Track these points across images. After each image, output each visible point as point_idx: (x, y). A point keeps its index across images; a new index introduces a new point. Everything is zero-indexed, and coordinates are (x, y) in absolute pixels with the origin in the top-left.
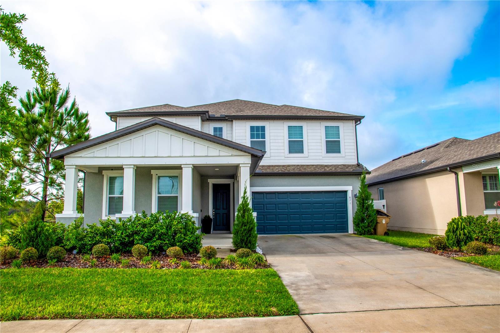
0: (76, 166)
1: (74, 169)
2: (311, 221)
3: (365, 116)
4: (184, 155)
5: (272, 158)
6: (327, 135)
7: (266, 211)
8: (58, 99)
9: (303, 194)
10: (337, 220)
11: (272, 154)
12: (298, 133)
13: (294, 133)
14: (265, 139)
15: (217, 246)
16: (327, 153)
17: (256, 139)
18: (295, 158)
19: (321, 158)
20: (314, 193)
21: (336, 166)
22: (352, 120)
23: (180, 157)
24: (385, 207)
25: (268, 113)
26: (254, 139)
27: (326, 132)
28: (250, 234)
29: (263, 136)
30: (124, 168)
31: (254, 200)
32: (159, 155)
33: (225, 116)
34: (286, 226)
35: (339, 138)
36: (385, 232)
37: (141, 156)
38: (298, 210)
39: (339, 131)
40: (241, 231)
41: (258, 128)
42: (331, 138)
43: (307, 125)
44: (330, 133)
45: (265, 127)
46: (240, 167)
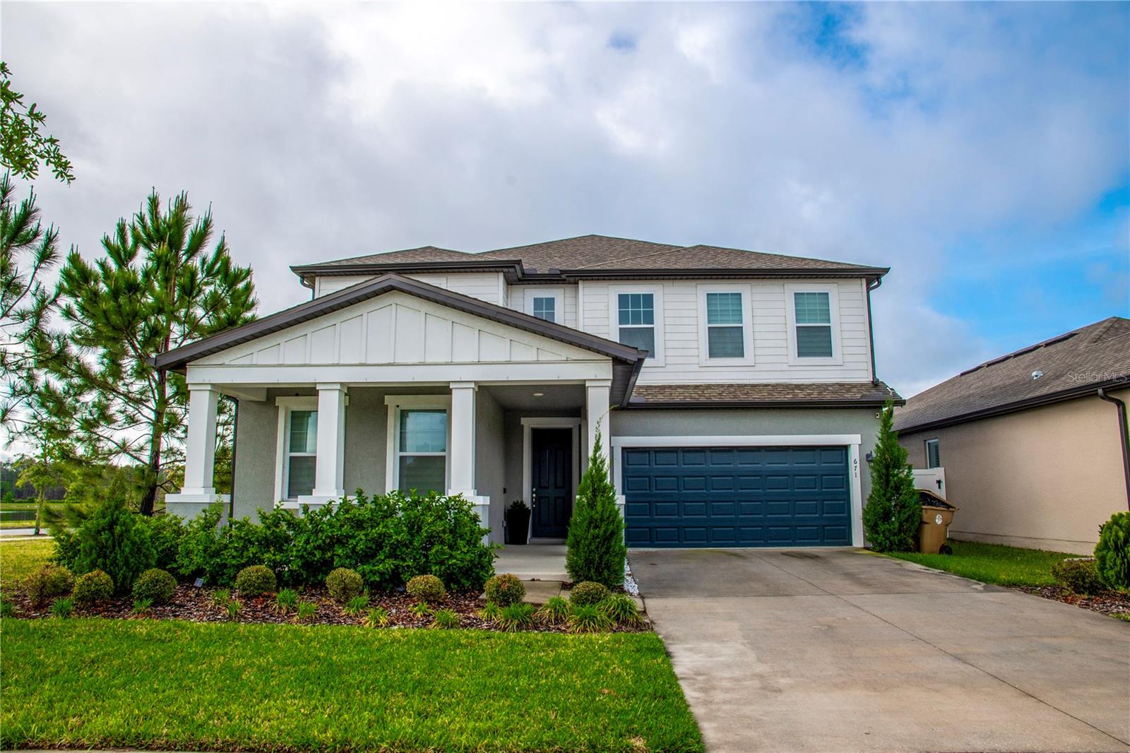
0: (212, 385)
1: (208, 392)
2: (761, 516)
3: (889, 268)
4: (456, 360)
5: (669, 368)
6: (799, 315)
7: (655, 492)
8: (187, 239)
9: (742, 454)
10: (825, 515)
11: (669, 360)
12: (730, 309)
13: (720, 310)
14: (653, 323)
15: (532, 573)
16: (799, 356)
17: (632, 324)
18: (724, 369)
19: (785, 367)
20: (768, 451)
21: (823, 387)
22: (860, 277)
23: (447, 364)
24: (943, 485)
25: (660, 264)
26: (628, 323)
27: (796, 307)
28: (608, 548)
29: (649, 318)
30: (318, 390)
31: (626, 466)
32: (397, 361)
33: (559, 273)
34: (703, 527)
35: (829, 321)
37: (358, 362)
38: (730, 491)
39: (828, 304)
40: (586, 538)
41: (636, 297)
42: (810, 321)
43: (753, 292)
44: (806, 308)
45: (652, 295)
46: (587, 388)
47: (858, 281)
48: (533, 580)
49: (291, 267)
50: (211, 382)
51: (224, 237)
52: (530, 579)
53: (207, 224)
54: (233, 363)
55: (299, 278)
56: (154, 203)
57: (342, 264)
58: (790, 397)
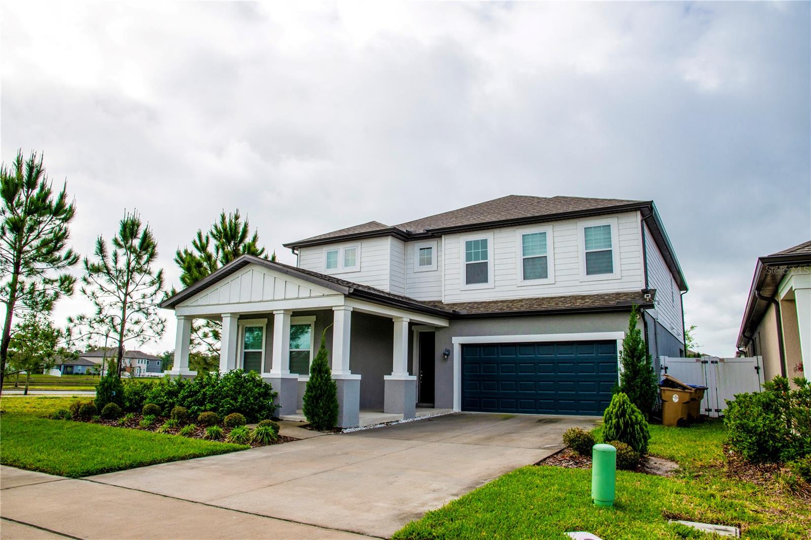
2: (553, 392)
3: (654, 201)
5: (497, 289)
6: (588, 244)
7: (483, 374)
8: (240, 234)
9: (541, 348)
10: (600, 393)
11: (497, 284)
12: (539, 244)
14: (487, 259)
16: (587, 274)
17: (474, 261)
18: (534, 287)
19: (577, 283)
22: (636, 210)
23: (271, 301)
26: (472, 261)
27: (585, 238)
29: (485, 255)
30: (222, 317)
31: (465, 356)
32: (252, 300)
33: (426, 232)
34: (513, 399)
35: (610, 246)
36: (678, 419)
38: (532, 374)
39: (610, 233)
41: (476, 242)
42: (596, 247)
43: (554, 229)
44: (593, 238)
45: (487, 240)
46: (333, 311)
47: (634, 214)
49: (283, 245)
50: (184, 315)
53: (246, 226)
55: (291, 250)
56: (223, 218)
57: (310, 240)
58: (568, 306)
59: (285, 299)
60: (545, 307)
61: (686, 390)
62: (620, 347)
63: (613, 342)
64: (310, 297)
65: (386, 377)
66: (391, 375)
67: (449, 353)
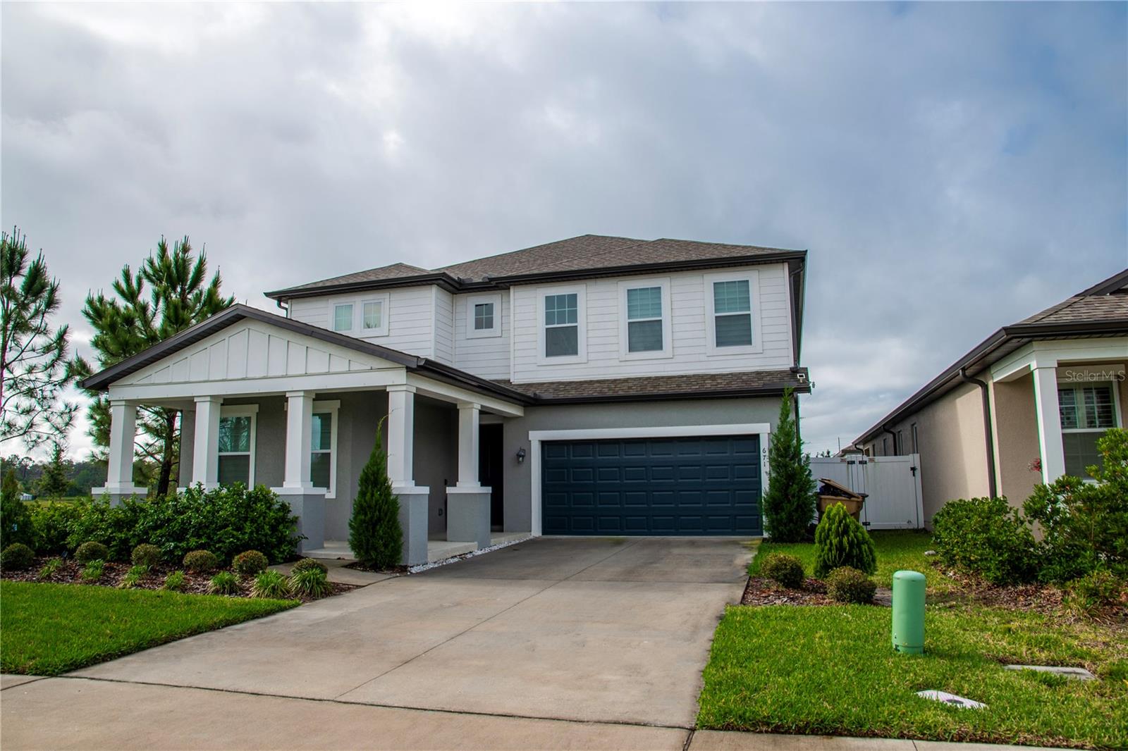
0: (126, 401)
1: (123, 407)
2: (672, 506)
3: (806, 251)
5: (591, 364)
6: (718, 305)
7: (572, 482)
8: (191, 276)
9: (655, 445)
10: (736, 505)
11: (592, 356)
12: (650, 303)
13: (640, 305)
14: (576, 322)
15: (339, 553)
16: (717, 346)
17: (558, 324)
18: (650, 362)
19: (703, 358)
20: (680, 441)
22: (780, 262)
23: (283, 377)
24: (918, 473)
26: (554, 324)
27: (715, 296)
29: (573, 317)
30: (196, 403)
31: (546, 458)
32: (249, 376)
33: (487, 280)
34: (616, 516)
35: (748, 308)
38: (642, 481)
41: (561, 298)
42: (730, 310)
43: (672, 284)
44: (726, 297)
45: (576, 295)
46: (388, 392)
47: (780, 266)
48: (339, 559)
49: (265, 293)
51: (219, 271)
52: (336, 558)
53: (202, 262)
54: (138, 383)
55: (276, 302)
56: (163, 249)
57: (308, 287)
58: (695, 388)
59: (306, 375)
60: (663, 389)
61: (853, 499)
62: (765, 444)
63: (756, 437)
64: (349, 372)
65: (449, 490)
66: (455, 486)
67: (525, 453)
